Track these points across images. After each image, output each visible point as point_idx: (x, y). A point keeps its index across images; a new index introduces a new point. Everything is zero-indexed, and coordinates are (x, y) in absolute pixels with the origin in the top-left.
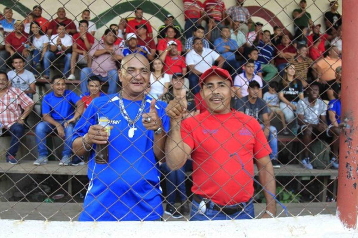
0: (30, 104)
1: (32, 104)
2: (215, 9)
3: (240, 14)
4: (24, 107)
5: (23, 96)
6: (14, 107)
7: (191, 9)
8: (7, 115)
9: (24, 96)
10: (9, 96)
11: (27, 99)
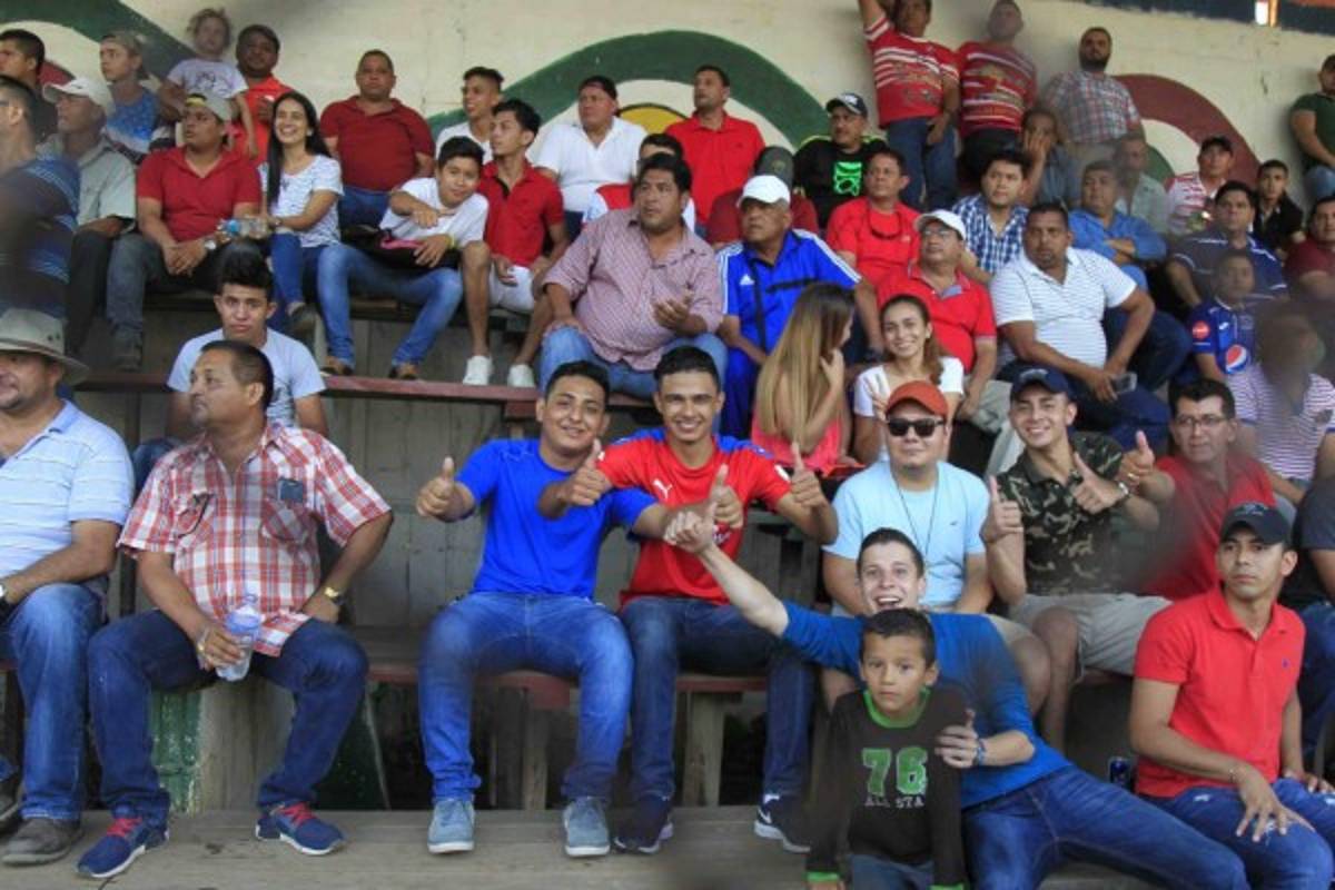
0: (373, 514)
1: (381, 515)
2: (1005, 84)
3: (1106, 109)
4: (339, 533)
5: (339, 474)
6: (298, 527)
7: (912, 78)
8: (263, 566)
9: (346, 476)
10: (274, 467)
11: (359, 491)
